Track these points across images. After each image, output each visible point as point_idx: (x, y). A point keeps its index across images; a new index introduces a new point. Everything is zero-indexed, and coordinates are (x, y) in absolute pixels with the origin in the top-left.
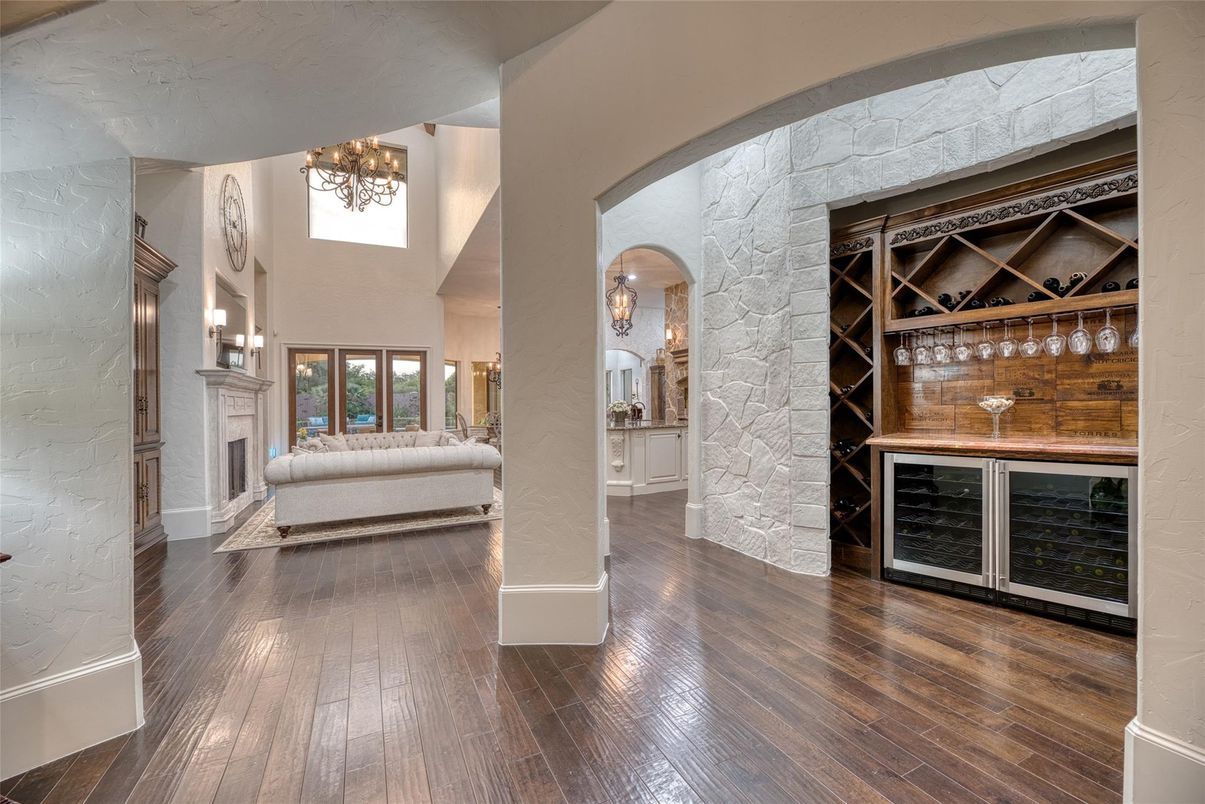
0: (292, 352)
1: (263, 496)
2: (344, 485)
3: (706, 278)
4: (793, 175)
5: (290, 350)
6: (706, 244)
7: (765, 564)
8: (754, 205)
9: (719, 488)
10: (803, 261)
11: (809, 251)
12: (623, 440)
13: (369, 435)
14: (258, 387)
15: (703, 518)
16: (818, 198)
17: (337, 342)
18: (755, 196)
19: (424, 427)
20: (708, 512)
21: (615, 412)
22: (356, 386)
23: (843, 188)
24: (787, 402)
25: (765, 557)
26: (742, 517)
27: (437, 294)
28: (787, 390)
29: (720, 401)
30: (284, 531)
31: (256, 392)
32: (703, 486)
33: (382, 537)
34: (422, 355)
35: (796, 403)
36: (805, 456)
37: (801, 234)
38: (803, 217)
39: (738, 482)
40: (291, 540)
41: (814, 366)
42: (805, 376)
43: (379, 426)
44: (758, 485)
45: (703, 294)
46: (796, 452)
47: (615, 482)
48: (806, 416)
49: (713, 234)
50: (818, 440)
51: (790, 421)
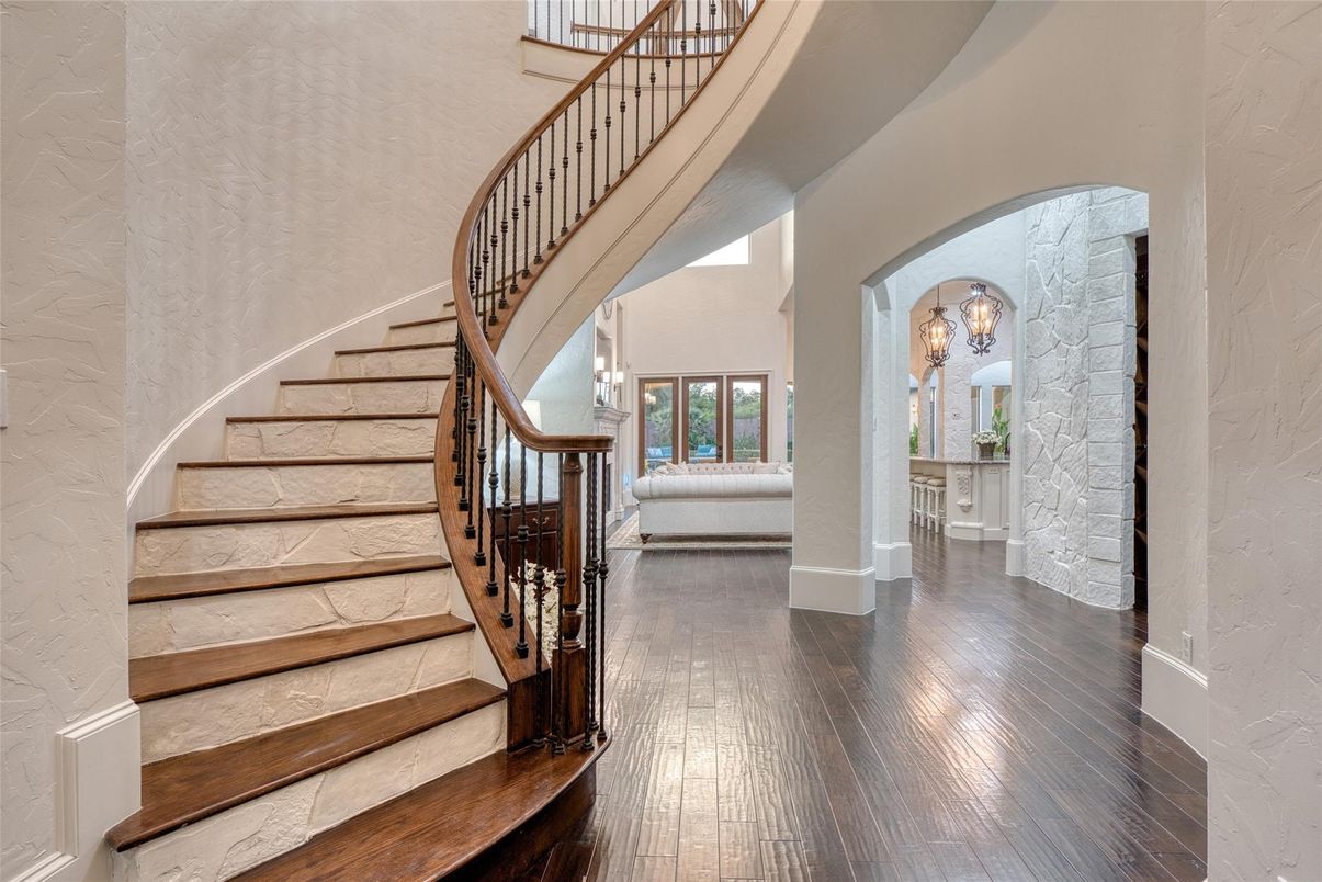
0: (642, 382)
1: (623, 516)
2: (689, 504)
3: (1028, 303)
4: (1092, 208)
5: (640, 380)
6: (1029, 268)
7: (1069, 598)
8: (1065, 233)
9: (1036, 524)
10: (1101, 293)
11: (1106, 283)
12: (972, 476)
13: (709, 465)
14: (619, 418)
15: (1023, 556)
16: (1115, 230)
17: (681, 371)
18: (1065, 224)
19: (764, 460)
20: (1028, 548)
21: (979, 444)
22: (697, 410)
23: (1139, 219)
24: (1085, 435)
25: (1069, 592)
26: (1052, 552)
27: (780, 310)
28: (1085, 424)
29: (1038, 432)
30: (645, 538)
31: (618, 423)
32: (1022, 522)
33: (717, 552)
34: (763, 379)
35: (1093, 435)
36: (1101, 489)
37: (1099, 267)
38: (1100, 250)
39: (1050, 516)
40: (649, 546)
41: (1111, 398)
42: (1102, 408)
43: (719, 457)
44: (1065, 519)
45: (1026, 319)
46: (1093, 485)
47: (961, 524)
48: (1103, 448)
49: (1034, 257)
50: (1113, 473)
51: (1087, 454)
